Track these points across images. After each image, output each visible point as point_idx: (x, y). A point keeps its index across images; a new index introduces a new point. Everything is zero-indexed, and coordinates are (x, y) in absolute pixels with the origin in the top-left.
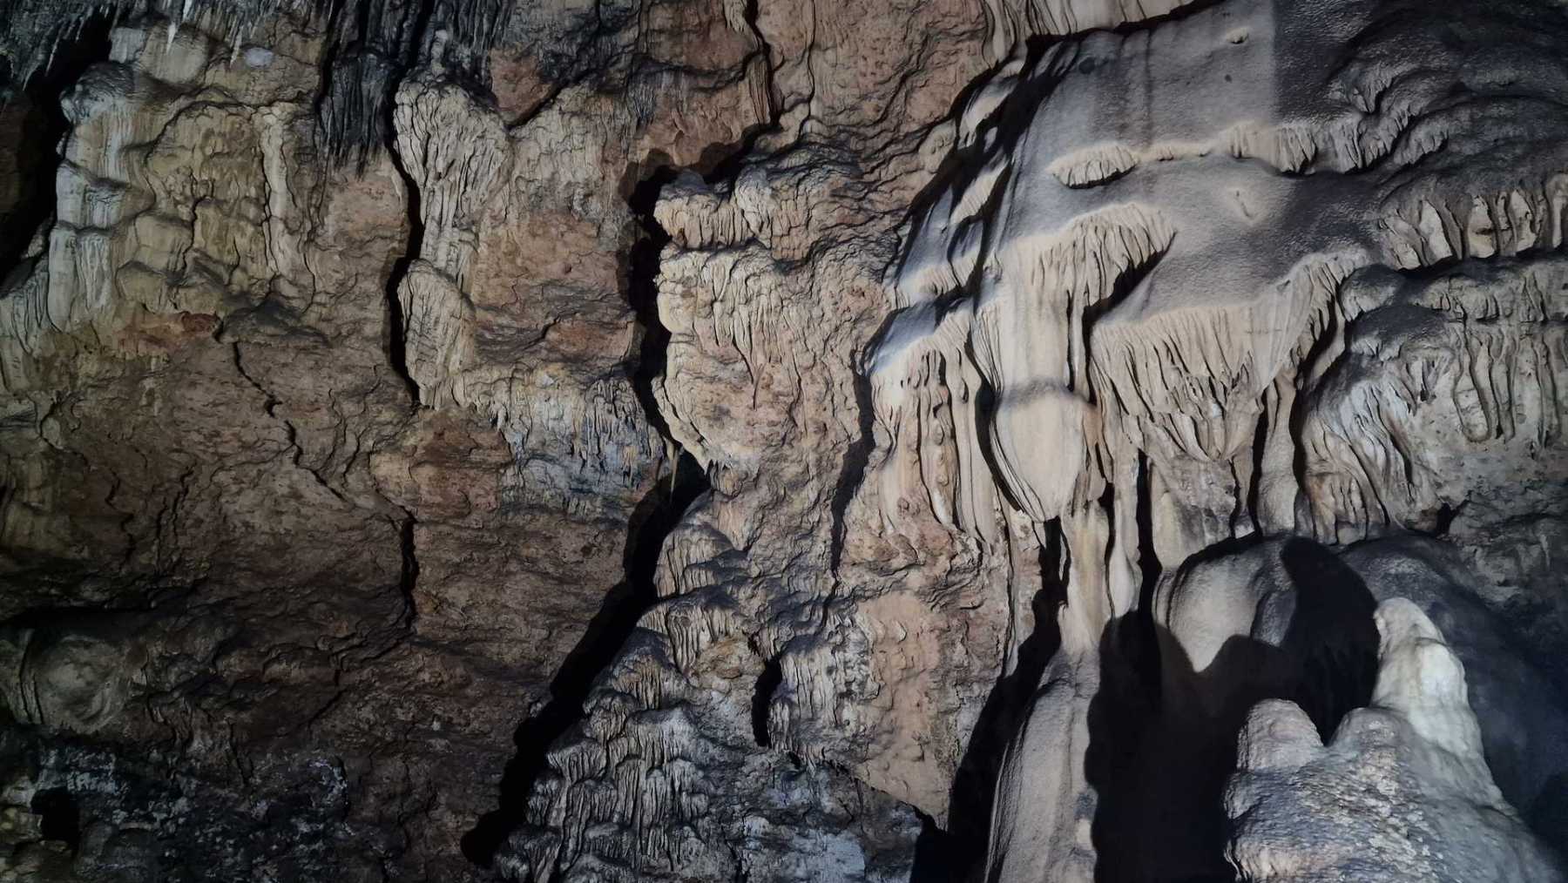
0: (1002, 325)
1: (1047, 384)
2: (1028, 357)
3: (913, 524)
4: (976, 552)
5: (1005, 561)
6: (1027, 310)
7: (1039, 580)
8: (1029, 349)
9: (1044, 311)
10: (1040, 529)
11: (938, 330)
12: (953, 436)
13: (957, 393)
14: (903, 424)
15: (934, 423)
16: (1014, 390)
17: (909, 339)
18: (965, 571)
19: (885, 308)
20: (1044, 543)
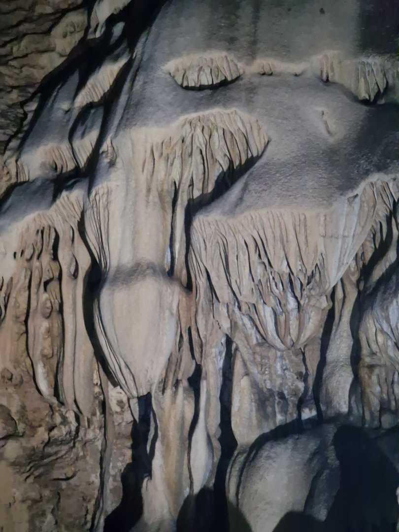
0: (112, 208)
1: (148, 268)
2: (133, 240)
3: (16, 396)
4: (74, 425)
5: (99, 434)
6: (137, 195)
7: (129, 453)
8: (135, 233)
9: (151, 197)
10: (134, 403)
11: (54, 207)
12: (61, 311)
13: (67, 268)
14: (13, 295)
15: (44, 296)
16: (118, 270)
17: (25, 213)
18: (62, 442)
19: (5, 179)
20: (137, 417)
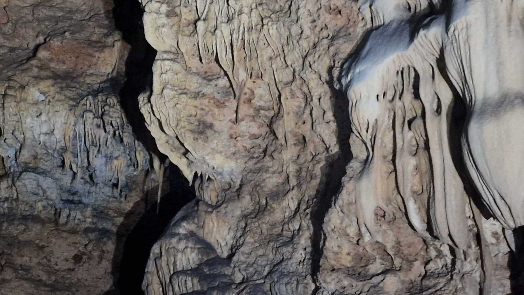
0: (473, 42)
1: (516, 98)
2: (498, 72)
3: (390, 232)
4: (449, 259)
5: (477, 266)
6: (497, 26)
7: (508, 283)
8: (500, 65)
9: (513, 27)
10: (509, 234)
11: (412, 46)
12: (427, 147)
13: (430, 106)
14: (379, 136)
15: (409, 135)
16: (485, 103)
17: (385, 55)
18: (439, 275)
19: (361, 25)
20: (513, 248)
